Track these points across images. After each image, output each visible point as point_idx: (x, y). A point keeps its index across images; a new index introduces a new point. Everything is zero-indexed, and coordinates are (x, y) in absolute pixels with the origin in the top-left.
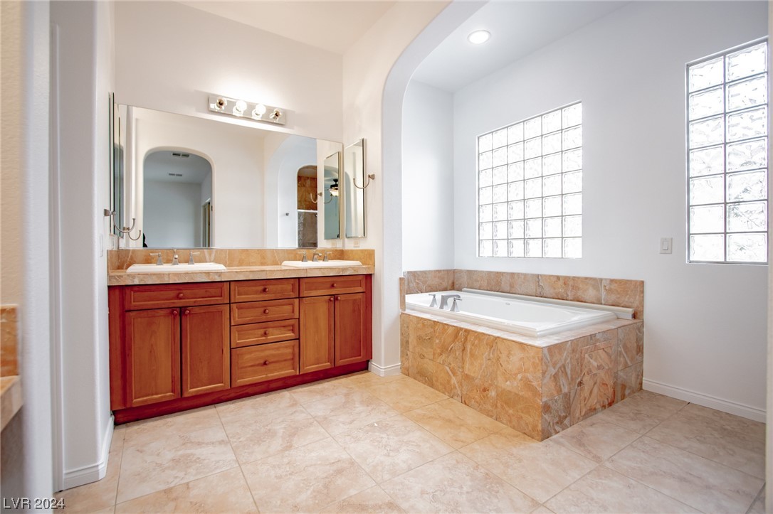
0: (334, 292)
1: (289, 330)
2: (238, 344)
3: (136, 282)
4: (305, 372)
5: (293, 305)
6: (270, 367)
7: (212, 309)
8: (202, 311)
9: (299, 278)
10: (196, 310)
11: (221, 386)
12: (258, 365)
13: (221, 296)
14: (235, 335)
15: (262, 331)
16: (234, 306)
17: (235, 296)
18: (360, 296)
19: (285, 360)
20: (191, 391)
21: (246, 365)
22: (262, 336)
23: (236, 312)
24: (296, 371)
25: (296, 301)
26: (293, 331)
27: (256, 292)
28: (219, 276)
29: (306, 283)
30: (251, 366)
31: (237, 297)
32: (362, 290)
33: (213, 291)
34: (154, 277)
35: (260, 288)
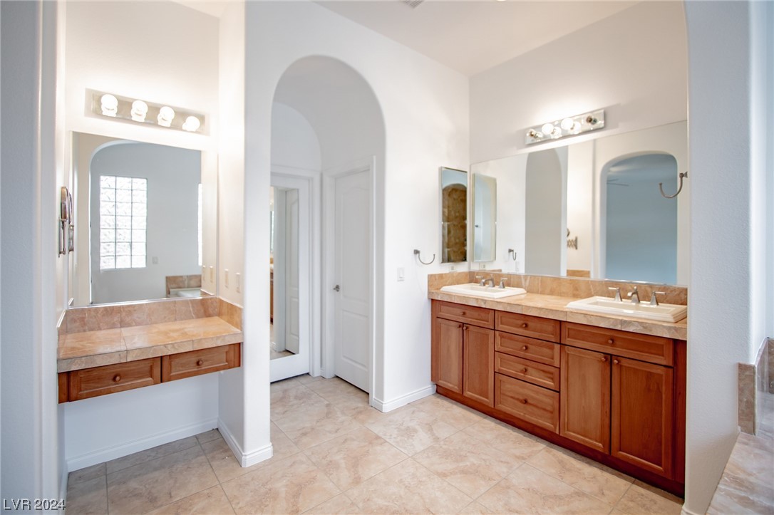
0: (610, 350)
1: (549, 378)
2: (499, 369)
4: (565, 436)
5: (552, 348)
6: (529, 408)
7: (482, 331)
8: (475, 331)
9: (560, 321)
10: (471, 328)
11: (487, 402)
12: (518, 399)
13: (488, 321)
14: (498, 361)
15: (522, 367)
16: (497, 333)
17: (498, 325)
19: (545, 410)
20: (468, 394)
21: (507, 393)
22: (522, 372)
23: (498, 340)
24: (555, 428)
25: (557, 347)
26: (553, 380)
27: (517, 326)
28: (485, 303)
29: (569, 329)
30: (512, 397)
31: (501, 326)
33: (483, 315)
35: (520, 322)
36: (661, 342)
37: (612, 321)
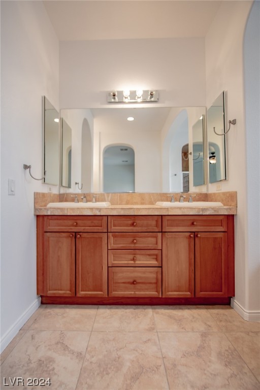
0: (194, 229)
1: (154, 259)
2: (113, 264)
3: (49, 213)
4: (167, 297)
5: (156, 237)
6: (138, 286)
7: (96, 235)
8: (88, 236)
9: (162, 216)
10: (85, 235)
11: (101, 294)
12: (129, 283)
13: (101, 226)
14: (111, 257)
15: (131, 257)
16: (110, 234)
17: (111, 227)
18: (221, 235)
19: (151, 283)
20: (82, 293)
21: (119, 281)
22: (131, 260)
23: (112, 239)
24: (159, 293)
25: (160, 235)
26: (157, 259)
27: (127, 225)
28: (100, 211)
29: (168, 220)
30: (124, 283)
31: (113, 228)
32: (223, 230)
33: (96, 222)
34: (59, 210)
35: (130, 222)
36: (221, 218)
37: (197, 209)
